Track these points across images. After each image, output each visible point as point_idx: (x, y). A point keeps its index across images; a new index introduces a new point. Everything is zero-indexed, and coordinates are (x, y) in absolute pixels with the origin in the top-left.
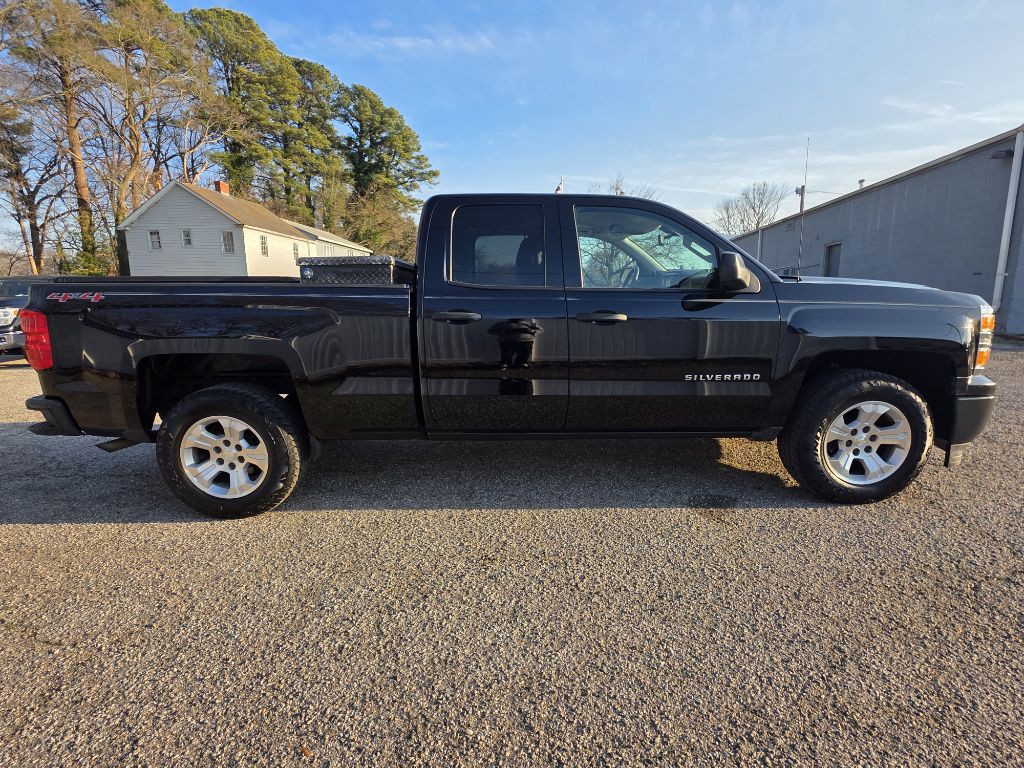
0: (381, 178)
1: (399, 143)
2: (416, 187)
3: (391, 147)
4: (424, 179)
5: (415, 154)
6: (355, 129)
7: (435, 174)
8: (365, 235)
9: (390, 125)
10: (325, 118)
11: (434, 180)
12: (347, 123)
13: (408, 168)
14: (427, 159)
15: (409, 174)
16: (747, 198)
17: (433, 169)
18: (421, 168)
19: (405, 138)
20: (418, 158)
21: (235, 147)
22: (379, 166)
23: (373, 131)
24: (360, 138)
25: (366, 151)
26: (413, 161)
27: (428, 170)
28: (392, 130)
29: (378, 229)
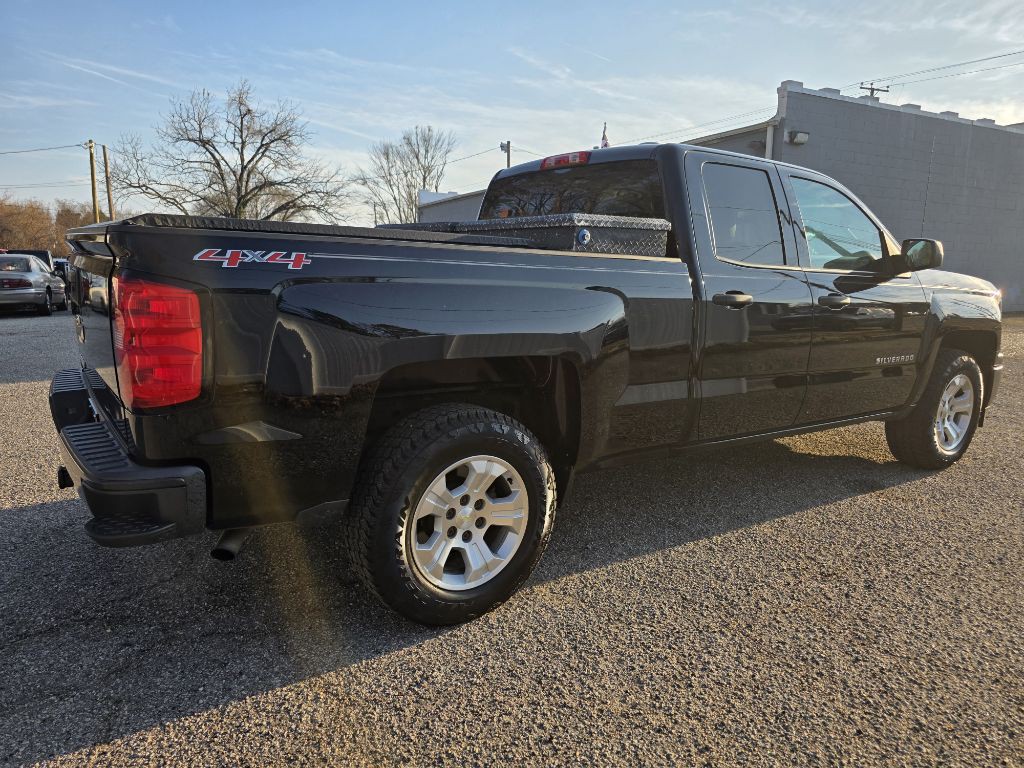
16: (409, 143)
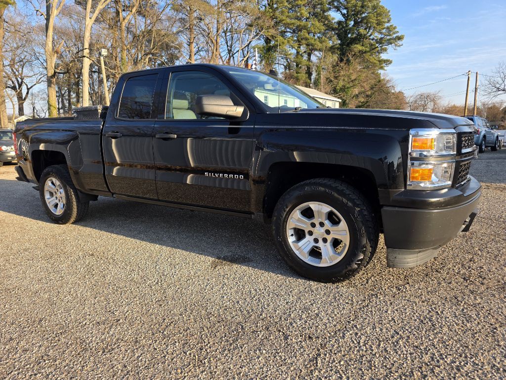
0: (358, 47)
1: (373, 20)
2: (385, 50)
3: (366, 23)
4: (391, 44)
5: (386, 25)
6: (343, 15)
7: (399, 38)
8: (341, 89)
9: (368, 7)
10: (324, 12)
11: (400, 42)
12: (339, 12)
13: (380, 36)
14: (395, 28)
15: (380, 41)
17: (399, 34)
18: (390, 35)
19: (379, 15)
20: (388, 28)
21: (267, 41)
22: (359, 39)
23: (356, 15)
24: (346, 20)
25: (350, 29)
26: (384, 31)
27: (395, 36)
28: (370, 10)
29: (351, 84)
